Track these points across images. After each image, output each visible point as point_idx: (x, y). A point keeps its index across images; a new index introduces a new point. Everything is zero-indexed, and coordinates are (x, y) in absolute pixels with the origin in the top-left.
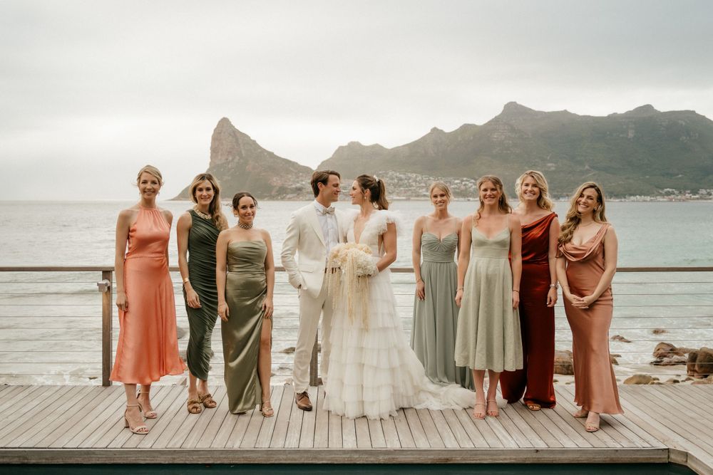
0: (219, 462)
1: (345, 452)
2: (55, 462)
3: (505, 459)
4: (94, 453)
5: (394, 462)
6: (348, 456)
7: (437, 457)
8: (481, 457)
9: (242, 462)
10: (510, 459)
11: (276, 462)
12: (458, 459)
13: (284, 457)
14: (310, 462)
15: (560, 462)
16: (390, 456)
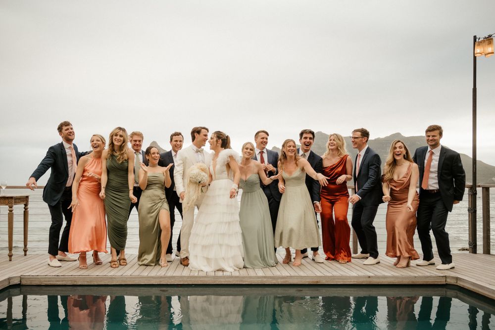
0: (186, 283)
1: (259, 277)
2: (92, 284)
3: (351, 282)
4: (115, 278)
5: (287, 283)
6: (260, 280)
7: (311, 280)
8: (337, 280)
9: (200, 283)
10: (354, 281)
11: (219, 283)
12: (324, 282)
13: (224, 280)
14: (239, 283)
15: (383, 284)
16: (285, 280)
